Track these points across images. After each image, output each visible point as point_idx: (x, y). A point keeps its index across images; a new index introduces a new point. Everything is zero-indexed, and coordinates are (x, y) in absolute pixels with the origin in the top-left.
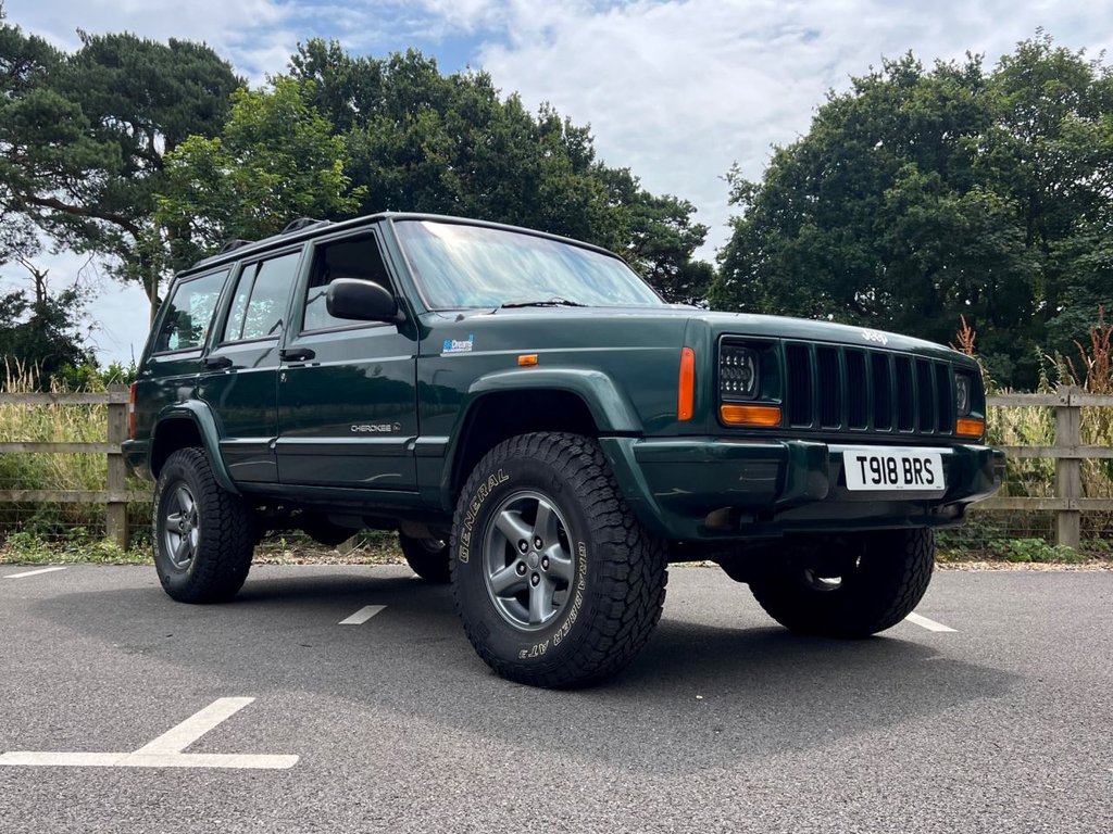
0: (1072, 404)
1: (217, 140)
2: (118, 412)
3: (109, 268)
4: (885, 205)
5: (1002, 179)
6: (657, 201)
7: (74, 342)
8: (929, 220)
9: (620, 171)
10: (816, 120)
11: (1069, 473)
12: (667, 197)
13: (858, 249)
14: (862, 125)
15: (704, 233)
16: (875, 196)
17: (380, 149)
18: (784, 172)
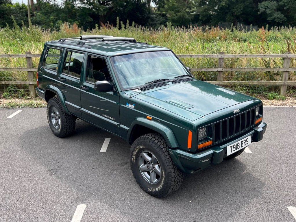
0: (289, 57)
2: (29, 59)
11: (286, 75)
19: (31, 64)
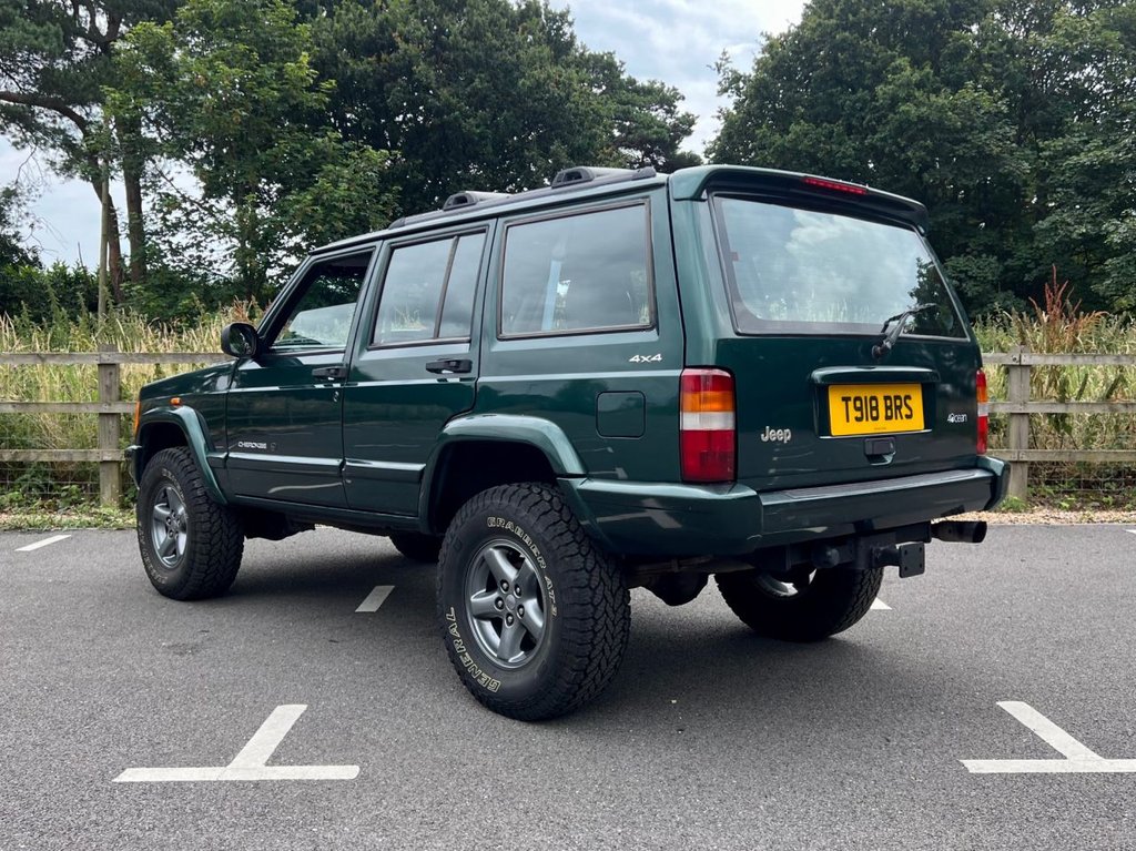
0: (1023, 363)
1: (170, 24)
3: (53, 164)
4: (877, 101)
5: (994, 74)
6: (643, 88)
7: (14, 241)
8: (921, 119)
9: (605, 54)
10: (808, 7)
11: (1019, 428)
12: (654, 82)
13: (850, 146)
14: (854, 16)
15: (692, 123)
16: (866, 92)
17: (348, 37)
18: (775, 62)
19: (115, 389)
